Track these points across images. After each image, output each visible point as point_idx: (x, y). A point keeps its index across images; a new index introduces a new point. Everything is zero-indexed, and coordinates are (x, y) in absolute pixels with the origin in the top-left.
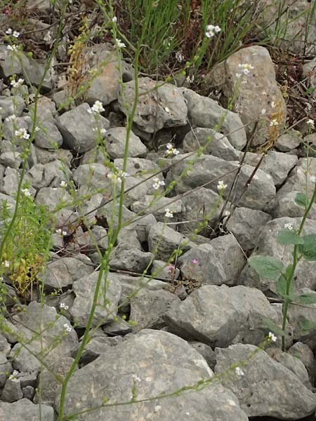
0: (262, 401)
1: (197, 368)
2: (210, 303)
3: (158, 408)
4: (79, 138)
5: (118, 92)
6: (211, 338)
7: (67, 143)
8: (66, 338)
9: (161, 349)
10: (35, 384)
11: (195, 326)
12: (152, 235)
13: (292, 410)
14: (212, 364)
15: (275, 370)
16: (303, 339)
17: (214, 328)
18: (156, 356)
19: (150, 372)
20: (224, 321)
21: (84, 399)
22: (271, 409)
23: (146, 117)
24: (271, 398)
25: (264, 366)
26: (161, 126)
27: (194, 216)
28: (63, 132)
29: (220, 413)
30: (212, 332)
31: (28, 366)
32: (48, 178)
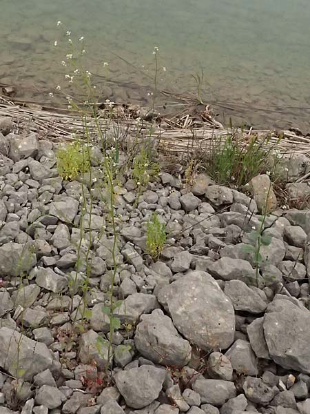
0: (242, 304)
1: (213, 285)
2: (225, 264)
3: (195, 299)
4: (187, 205)
5: (206, 190)
6: (225, 278)
7: (182, 207)
8: (169, 275)
9: (200, 277)
10: (152, 290)
11: (219, 273)
12: (209, 240)
13: (256, 309)
14: (223, 288)
15: (249, 291)
16: (270, 286)
17: (226, 274)
18: (197, 280)
19: (194, 285)
20: (230, 271)
21: (168, 294)
22: (246, 307)
23: (216, 199)
24: (247, 302)
25: (244, 290)
26: (222, 203)
27: (229, 236)
28: (181, 203)
29: (221, 304)
30: (225, 276)
31: (151, 283)
32: (172, 218)
